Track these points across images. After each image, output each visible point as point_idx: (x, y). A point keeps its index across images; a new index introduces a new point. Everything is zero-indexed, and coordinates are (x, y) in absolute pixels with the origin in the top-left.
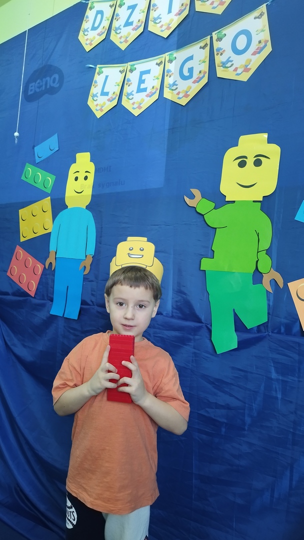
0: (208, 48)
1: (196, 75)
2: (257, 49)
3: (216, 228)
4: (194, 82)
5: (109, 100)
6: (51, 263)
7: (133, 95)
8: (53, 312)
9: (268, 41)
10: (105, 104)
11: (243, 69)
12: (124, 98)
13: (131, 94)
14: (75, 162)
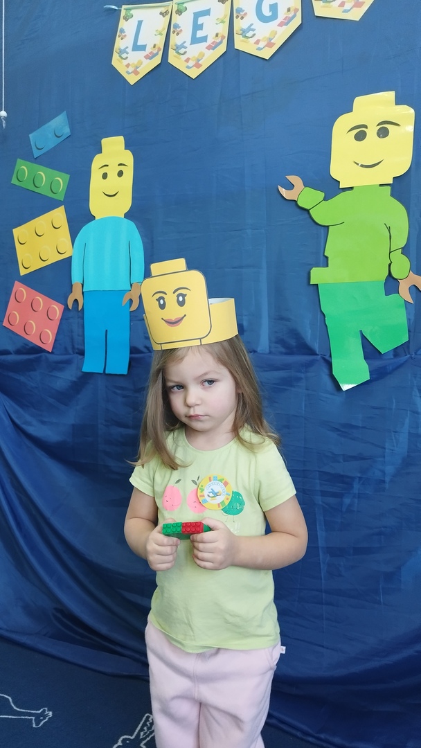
1: (282, 14)
3: (328, 227)
4: (281, 25)
5: (147, 57)
6: (76, 301)
7: (185, 48)
8: (86, 369)
10: (140, 63)
11: (353, 3)
12: (171, 53)
13: (182, 46)
14: (100, 151)
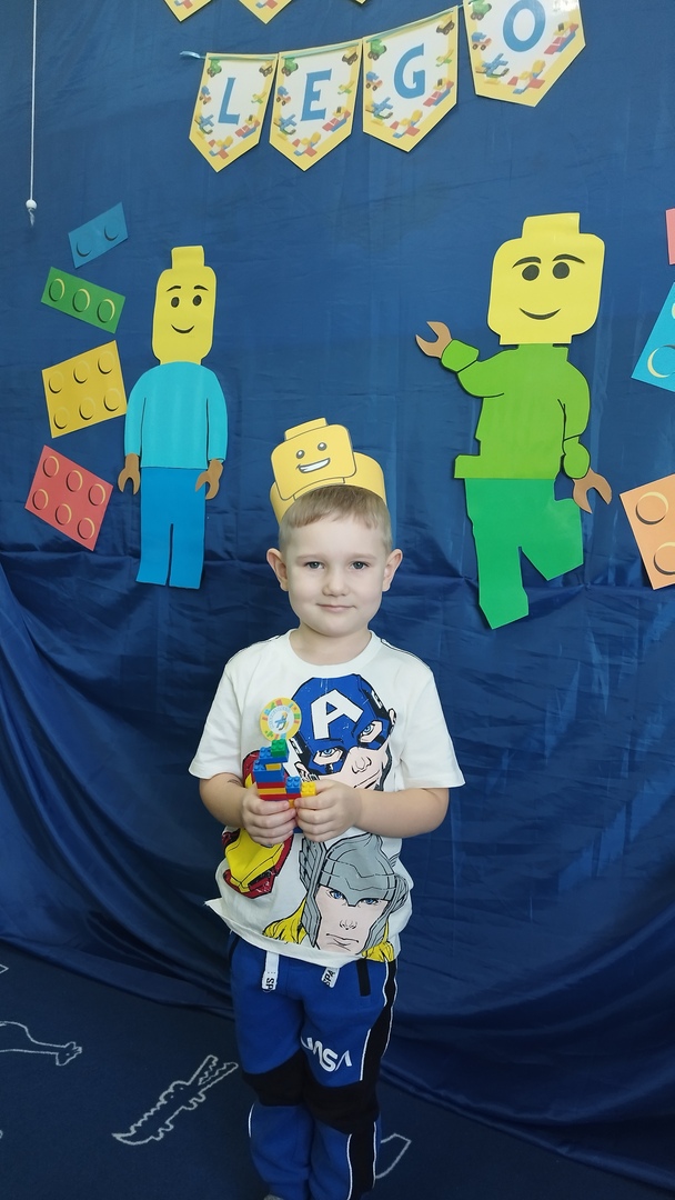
0: (454, 32)
1: (430, 88)
2: (556, 42)
3: (482, 398)
4: (428, 103)
5: (239, 133)
6: (130, 480)
7: (294, 124)
8: (141, 578)
9: (577, 27)
10: (230, 141)
11: (528, 82)
12: (274, 130)
13: (290, 122)
14: (169, 266)
